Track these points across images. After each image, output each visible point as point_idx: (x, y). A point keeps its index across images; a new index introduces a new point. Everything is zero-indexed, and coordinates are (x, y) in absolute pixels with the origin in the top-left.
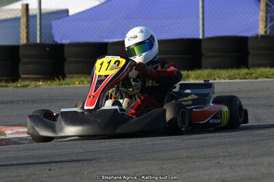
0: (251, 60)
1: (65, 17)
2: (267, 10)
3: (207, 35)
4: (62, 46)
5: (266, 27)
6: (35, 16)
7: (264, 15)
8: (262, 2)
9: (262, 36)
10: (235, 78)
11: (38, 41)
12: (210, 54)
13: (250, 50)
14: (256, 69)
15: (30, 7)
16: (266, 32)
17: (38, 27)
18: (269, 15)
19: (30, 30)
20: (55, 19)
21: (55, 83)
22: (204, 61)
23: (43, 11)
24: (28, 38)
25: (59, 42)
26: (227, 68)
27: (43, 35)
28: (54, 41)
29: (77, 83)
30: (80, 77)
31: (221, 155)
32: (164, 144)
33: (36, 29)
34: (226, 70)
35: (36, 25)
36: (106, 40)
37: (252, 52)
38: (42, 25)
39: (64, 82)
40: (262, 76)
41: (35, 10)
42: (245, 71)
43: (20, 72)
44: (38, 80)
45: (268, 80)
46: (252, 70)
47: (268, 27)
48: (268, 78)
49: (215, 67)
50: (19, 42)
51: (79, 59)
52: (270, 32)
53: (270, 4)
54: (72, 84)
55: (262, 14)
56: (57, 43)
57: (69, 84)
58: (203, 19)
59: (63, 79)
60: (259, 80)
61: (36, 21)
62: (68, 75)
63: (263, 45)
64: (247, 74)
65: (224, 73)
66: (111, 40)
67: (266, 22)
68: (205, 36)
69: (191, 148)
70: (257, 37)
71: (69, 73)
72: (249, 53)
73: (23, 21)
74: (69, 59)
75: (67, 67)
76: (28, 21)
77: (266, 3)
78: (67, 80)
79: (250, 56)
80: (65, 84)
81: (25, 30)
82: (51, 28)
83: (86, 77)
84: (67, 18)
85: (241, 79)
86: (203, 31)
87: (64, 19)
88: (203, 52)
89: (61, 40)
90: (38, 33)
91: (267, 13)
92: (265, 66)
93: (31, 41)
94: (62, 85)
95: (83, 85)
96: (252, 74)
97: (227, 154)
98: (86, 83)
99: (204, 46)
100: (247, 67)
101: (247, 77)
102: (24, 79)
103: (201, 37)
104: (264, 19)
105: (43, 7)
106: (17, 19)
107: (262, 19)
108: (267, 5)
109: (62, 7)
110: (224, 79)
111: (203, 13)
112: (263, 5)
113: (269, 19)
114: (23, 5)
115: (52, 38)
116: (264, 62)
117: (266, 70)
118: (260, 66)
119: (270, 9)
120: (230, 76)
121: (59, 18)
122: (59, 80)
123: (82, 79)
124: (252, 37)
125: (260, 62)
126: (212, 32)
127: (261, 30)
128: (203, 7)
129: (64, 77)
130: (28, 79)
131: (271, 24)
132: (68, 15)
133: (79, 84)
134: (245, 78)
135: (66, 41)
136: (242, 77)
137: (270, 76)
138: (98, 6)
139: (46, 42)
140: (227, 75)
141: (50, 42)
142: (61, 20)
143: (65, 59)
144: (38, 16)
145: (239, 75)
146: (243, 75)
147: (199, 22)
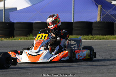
0: (93, 32)
1: (15, 11)
2: (101, 11)
3: (75, 21)
4: (14, 23)
5: (100, 18)
6: (2, 10)
7: (100, 13)
9: (98, 22)
10: (86, 40)
11: (3, 21)
12: (76, 29)
13: (93, 28)
14: (96, 36)
15: (0, 6)
16: (100, 20)
17: (3, 15)
20: (11, 12)
21: (10, 39)
22: (74, 32)
23: (6, 8)
25: (12, 22)
26: (83, 35)
27: (5, 18)
28: (10, 21)
29: (19, 39)
30: (21, 37)
33: (3, 16)
35: (3, 14)
36: (32, 21)
38: (5, 14)
39: (14, 39)
40: (98, 39)
41: (2, 7)
42: (91, 36)
44: (3, 37)
46: (94, 36)
47: (101, 18)
48: (100, 40)
51: (21, 29)
52: (102, 20)
53: (102, 8)
54: (17, 39)
55: (99, 13)
56: (11, 22)
57: (16, 40)
58: (74, 14)
59: (13, 37)
60: (96, 40)
61: (3, 12)
62: (15, 36)
63: (99, 26)
64: (92, 38)
66: (34, 22)
67: (100, 16)
70: (96, 22)
72: (93, 29)
74: (16, 29)
75: (15, 32)
77: (101, 8)
78: (15, 38)
79: (93, 30)
80: (14, 40)
82: (9, 15)
83: (23, 37)
84: (16, 11)
85: (89, 40)
86: (74, 19)
88: (73, 28)
89: (13, 21)
90: (3, 18)
91: (101, 12)
92: (99, 35)
94: (13, 40)
95: (22, 40)
96: (94, 38)
98: (23, 39)
99: (74, 25)
100: (92, 35)
101: (92, 39)
103: (73, 21)
104: (100, 14)
105: (6, 6)
107: (99, 15)
108: (101, 9)
109: (14, 6)
111: (74, 11)
112: (99, 9)
113: (102, 15)
115: (9, 20)
116: (99, 33)
119: (102, 10)
120: (84, 38)
121: (13, 11)
122: (12, 38)
123: (21, 38)
124: (94, 22)
125: (97, 33)
126: (77, 20)
127: (98, 19)
128: (74, 9)
129: (14, 37)
131: (102, 17)
132: (16, 10)
133: (20, 40)
134: (91, 40)
135: (15, 21)
137: (101, 39)
138: (30, 7)
141: (8, 22)
142: (13, 12)
143: (15, 29)
144: (4, 10)
145: (88, 38)
146: (90, 38)
147: (72, 15)
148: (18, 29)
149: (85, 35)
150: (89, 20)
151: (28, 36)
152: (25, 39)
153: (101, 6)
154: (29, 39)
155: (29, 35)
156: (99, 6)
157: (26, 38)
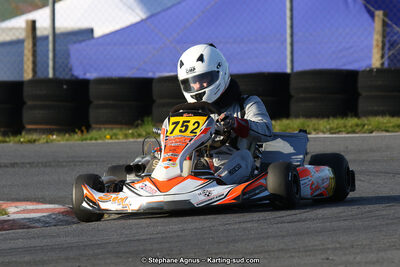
0: (362, 105)
1: (89, 39)
2: (384, 31)
3: (298, 68)
4: (85, 83)
5: (382, 57)
6: (47, 38)
7: (380, 39)
8: (376, 19)
9: (378, 69)
10: (339, 132)
11: (51, 75)
12: (302, 95)
13: (360, 91)
14: (370, 118)
15: (38, 25)
16: (382, 64)
17: (51, 56)
18: (388, 39)
19: (38, 58)
20: (75, 43)
21: (76, 137)
22: (294, 107)
23: (57, 31)
24: (34, 71)
25: (81, 77)
26: (328, 117)
27: (57, 65)
28: (73, 75)
29: (108, 137)
30: (112, 129)
31: (329, 246)
32: (244, 229)
33: (48, 58)
34: (326, 120)
35: (48, 50)
36: (150, 75)
37: (364, 94)
38: (57, 52)
39: (89, 136)
40: (378, 129)
41: (45, 29)
42: (354, 121)
43: (25, 120)
44: (51, 132)
45: (388, 134)
46: (364, 120)
47: (386, 57)
48: (387, 131)
49: (309, 115)
50: (22, 76)
51: (111, 102)
52: (389, 64)
53: (390, 22)
54: (101, 138)
55: (376, 38)
56: (77, 78)
57: (96, 139)
58: (292, 44)
59: (88, 131)
60: (374, 134)
61: (48, 45)
62: (94, 126)
63: (380, 83)
64: (357, 125)
65: (323, 123)
66: (158, 75)
67: (383, 48)
68: (295, 70)
69: (283, 236)
70: (371, 70)
71: (97, 123)
72: (359, 95)
73: (28, 45)
74: (95, 103)
75: (93, 114)
76: (34, 45)
77: (384, 21)
78: (94, 133)
79: (361, 100)
80: (91, 139)
81: (31, 59)
82: (69, 55)
83: (121, 129)
84: (91, 41)
85: (348, 133)
86: (292, 61)
87: (88, 42)
88: (292, 92)
89: (85, 74)
90: (51, 64)
91: (384, 37)
92: (383, 113)
93: (40, 75)
94: (86, 140)
95: (116, 141)
96: (364, 126)
97: (338, 245)
98: (121, 137)
99: (294, 84)
100: (356, 115)
101: (357, 130)
102: (30, 131)
103: (288, 71)
104: (380, 45)
105: (57, 25)
106: (19, 43)
107: (378, 46)
108: (385, 24)
109: (84, 24)
110: (324, 133)
111: (292, 36)
112: (378, 25)
113: (387, 45)
114: (27, 22)
115: (71, 70)
116: (381, 108)
117: (385, 120)
118: (376, 114)
119: (388, 30)
120: (331, 129)
121: (81, 42)
122: (82, 132)
123: (114, 131)
124: (363, 71)
125: (376, 108)
126: (305, 64)
127: (376, 62)
128: (292, 27)
129: (89, 128)
130: (35, 130)
131: (391, 53)
132: (92, 37)
133: (111, 138)
134: (354, 132)
135: (91, 75)
136: (350, 130)
137: (391, 129)
139: (61, 77)
140: (328, 127)
141: (68, 77)
142: (83, 44)
143: (90, 102)
144: (51, 38)
145: (345, 127)
146: (351, 127)
147: (286, 48)
148: (102, 102)
149: (335, 116)
150: (345, 65)
151: (137, 126)
152: (126, 136)
153: (385, 15)
154: (139, 136)
155: (143, 121)
156: (379, 14)
157: (132, 134)
